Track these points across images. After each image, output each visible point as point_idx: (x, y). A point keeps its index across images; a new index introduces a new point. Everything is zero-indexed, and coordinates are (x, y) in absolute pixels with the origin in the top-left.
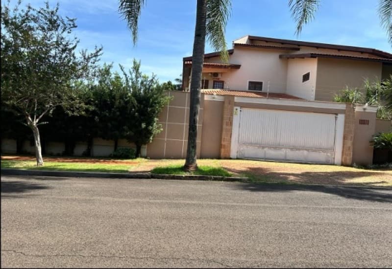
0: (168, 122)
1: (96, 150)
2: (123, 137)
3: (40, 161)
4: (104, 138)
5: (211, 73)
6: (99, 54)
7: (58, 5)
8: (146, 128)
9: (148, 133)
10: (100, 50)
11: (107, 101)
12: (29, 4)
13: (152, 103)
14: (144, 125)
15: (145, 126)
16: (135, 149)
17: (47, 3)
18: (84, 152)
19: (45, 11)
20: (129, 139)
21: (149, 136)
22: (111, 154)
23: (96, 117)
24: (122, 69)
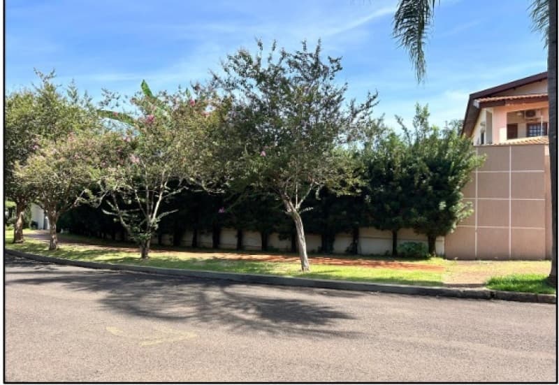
0: (478, 197)
1: (366, 245)
2: (408, 225)
3: (306, 264)
4: (377, 227)
5: (522, 112)
6: (372, 103)
7: (319, 41)
8: (447, 209)
9: (449, 216)
10: (374, 97)
11: (381, 171)
12: (283, 48)
13: (455, 168)
14: (443, 205)
15: (445, 206)
16: (426, 244)
17: (304, 43)
18: (348, 248)
19: (301, 54)
20: (418, 228)
21: (451, 221)
22: (388, 251)
23: (367, 197)
24: (399, 121)
